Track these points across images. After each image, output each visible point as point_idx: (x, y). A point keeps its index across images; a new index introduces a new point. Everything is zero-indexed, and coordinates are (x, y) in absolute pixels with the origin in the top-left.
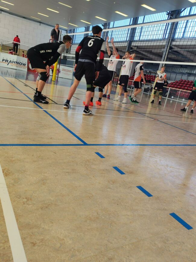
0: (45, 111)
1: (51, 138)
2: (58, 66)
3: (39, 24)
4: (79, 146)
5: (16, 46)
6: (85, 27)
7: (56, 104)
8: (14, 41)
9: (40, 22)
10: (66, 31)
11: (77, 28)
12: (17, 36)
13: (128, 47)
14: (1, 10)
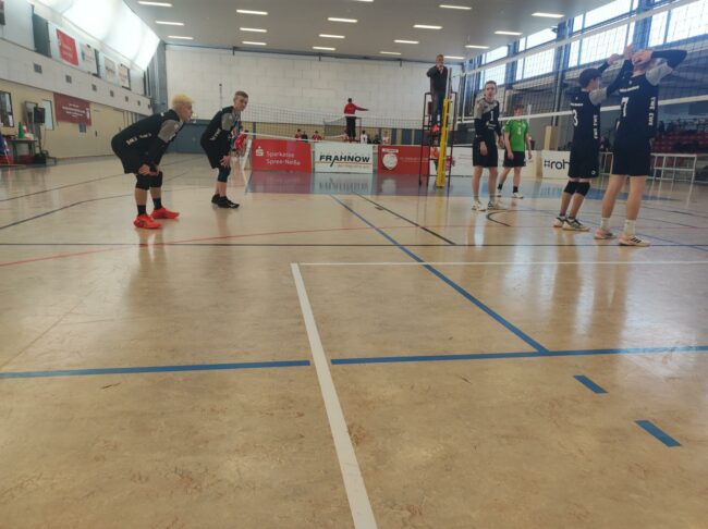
0: (428, 266)
1: (451, 339)
2: (449, 149)
3: (398, 63)
4: (526, 359)
6: (509, 46)
7: (452, 244)
8: (345, 112)
9: (399, 60)
10: (462, 64)
11: (486, 51)
14: (320, 54)
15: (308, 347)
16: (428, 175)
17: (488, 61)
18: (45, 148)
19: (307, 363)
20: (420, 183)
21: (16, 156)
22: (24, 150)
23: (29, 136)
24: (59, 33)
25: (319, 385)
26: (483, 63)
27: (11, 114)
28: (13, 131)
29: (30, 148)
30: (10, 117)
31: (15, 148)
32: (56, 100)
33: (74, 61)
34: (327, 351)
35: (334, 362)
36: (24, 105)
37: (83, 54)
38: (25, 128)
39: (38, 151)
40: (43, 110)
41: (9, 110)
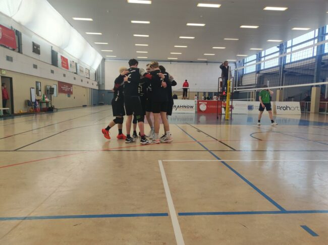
0: (223, 162)
1: (236, 202)
2: (230, 102)
3: (206, 64)
4: (274, 215)
5: (185, 91)
6: (257, 55)
7: (235, 150)
8: (183, 86)
9: (207, 62)
10: (235, 63)
11: (246, 57)
12: (186, 81)
13: (317, 63)
14: (171, 61)
15: (167, 206)
16: (221, 114)
17: (247, 61)
18: (53, 105)
19: (166, 214)
20: (218, 118)
21: (41, 109)
22: (44, 106)
23: (47, 100)
24: (62, 57)
25: (172, 227)
26: (245, 62)
27: (40, 91)
28: (40, 98)
29: (47, 105)
30: (40, 92)
31: (41, 105)
32: (59, 84)
33: (67, 68)
34: (176, 208)
35: (180, 214)
36: (46, 87)
37: (71, 65)
38: (45, 96)
39: (50, 106)
40: (53, 89)
41: (39, 89)
